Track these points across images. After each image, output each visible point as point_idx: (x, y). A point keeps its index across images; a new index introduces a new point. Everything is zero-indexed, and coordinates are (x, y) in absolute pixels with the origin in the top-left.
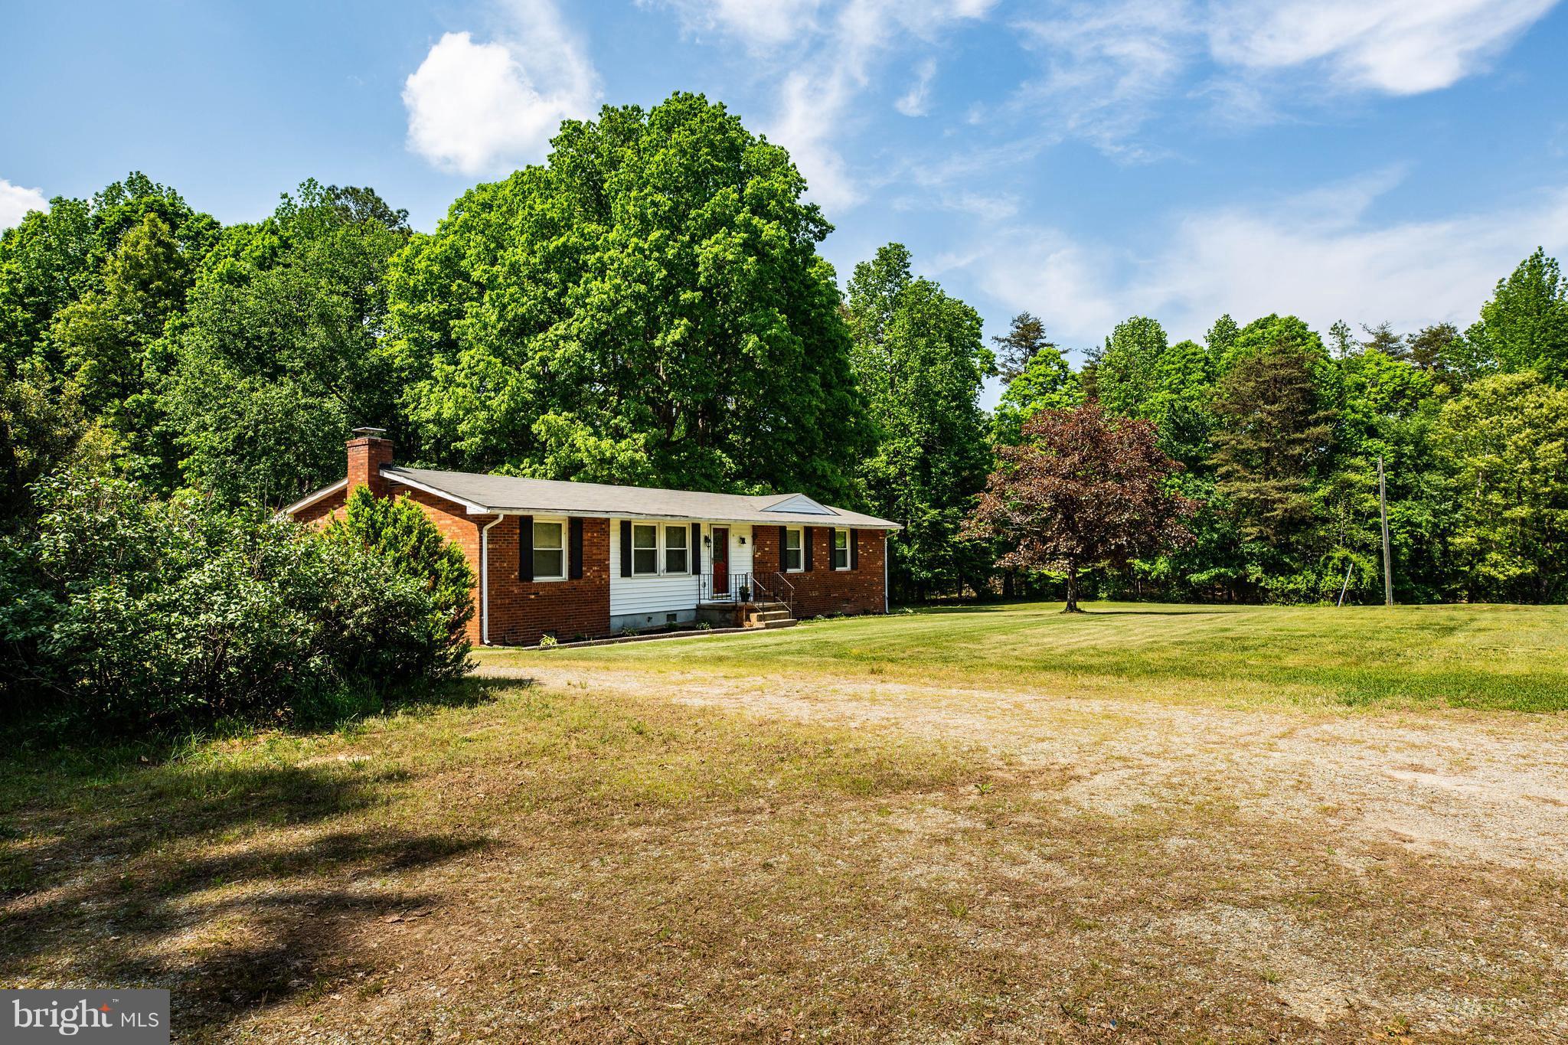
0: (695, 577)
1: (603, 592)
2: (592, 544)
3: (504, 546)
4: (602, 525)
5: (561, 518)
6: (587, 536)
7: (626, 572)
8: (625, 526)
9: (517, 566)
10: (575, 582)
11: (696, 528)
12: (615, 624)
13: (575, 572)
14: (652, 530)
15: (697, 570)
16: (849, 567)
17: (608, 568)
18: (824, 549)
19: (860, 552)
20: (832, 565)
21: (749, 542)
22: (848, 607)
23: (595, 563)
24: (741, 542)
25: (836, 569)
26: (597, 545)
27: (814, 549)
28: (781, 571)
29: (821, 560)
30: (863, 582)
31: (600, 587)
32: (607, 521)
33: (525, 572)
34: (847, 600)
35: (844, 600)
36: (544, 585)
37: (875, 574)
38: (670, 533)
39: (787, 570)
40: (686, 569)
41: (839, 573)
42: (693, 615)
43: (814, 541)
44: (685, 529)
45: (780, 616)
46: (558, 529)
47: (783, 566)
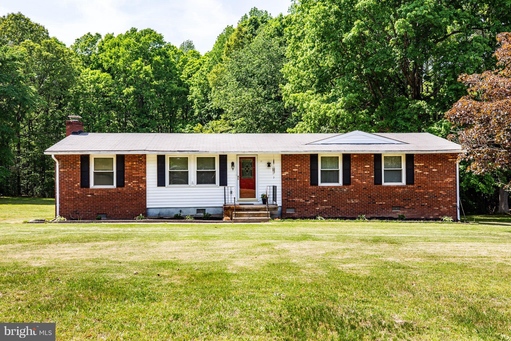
0: (222, 187)
1: (142, 194)
2: (132, 168)
3: (71, 170)
4: (141, 159)
5: (113, 155)
6: (128, 164)
7: (161, 183)
8: (161, 159)
9: (79, 180)
10: (120, 189)
11: (223, 158)
12: (151, 212)
13: (120, 184)
14: (185, 161)
15: (224, 182)
16: (404, 182)
17: (145, 182)
18: (366, 169)
19: (418, 171)
20: (378, 181)
21: (278, 166)
22: (400, 212)
23: (134, 178)
24: (269, 165)
25: (384, 184)
26: (136, 169)
27: (353, 169)
28: (312, 184)
29: (362, 178)
30: (422, 195)
31: (138, 193)
32: (144, 156)
33: (85, 183)
34: (400, 207)
35: (393, 207)
36: (97, 190)
37: (441, 189)
38: (200, 160)
39: (320, 184)
40: (214, 182)
41: (388, 187)
42: (221, 210)
43: (353, 164)
44: (214, 158)
45: (259, 215)
46: (108, 161)
47: (314, 182)
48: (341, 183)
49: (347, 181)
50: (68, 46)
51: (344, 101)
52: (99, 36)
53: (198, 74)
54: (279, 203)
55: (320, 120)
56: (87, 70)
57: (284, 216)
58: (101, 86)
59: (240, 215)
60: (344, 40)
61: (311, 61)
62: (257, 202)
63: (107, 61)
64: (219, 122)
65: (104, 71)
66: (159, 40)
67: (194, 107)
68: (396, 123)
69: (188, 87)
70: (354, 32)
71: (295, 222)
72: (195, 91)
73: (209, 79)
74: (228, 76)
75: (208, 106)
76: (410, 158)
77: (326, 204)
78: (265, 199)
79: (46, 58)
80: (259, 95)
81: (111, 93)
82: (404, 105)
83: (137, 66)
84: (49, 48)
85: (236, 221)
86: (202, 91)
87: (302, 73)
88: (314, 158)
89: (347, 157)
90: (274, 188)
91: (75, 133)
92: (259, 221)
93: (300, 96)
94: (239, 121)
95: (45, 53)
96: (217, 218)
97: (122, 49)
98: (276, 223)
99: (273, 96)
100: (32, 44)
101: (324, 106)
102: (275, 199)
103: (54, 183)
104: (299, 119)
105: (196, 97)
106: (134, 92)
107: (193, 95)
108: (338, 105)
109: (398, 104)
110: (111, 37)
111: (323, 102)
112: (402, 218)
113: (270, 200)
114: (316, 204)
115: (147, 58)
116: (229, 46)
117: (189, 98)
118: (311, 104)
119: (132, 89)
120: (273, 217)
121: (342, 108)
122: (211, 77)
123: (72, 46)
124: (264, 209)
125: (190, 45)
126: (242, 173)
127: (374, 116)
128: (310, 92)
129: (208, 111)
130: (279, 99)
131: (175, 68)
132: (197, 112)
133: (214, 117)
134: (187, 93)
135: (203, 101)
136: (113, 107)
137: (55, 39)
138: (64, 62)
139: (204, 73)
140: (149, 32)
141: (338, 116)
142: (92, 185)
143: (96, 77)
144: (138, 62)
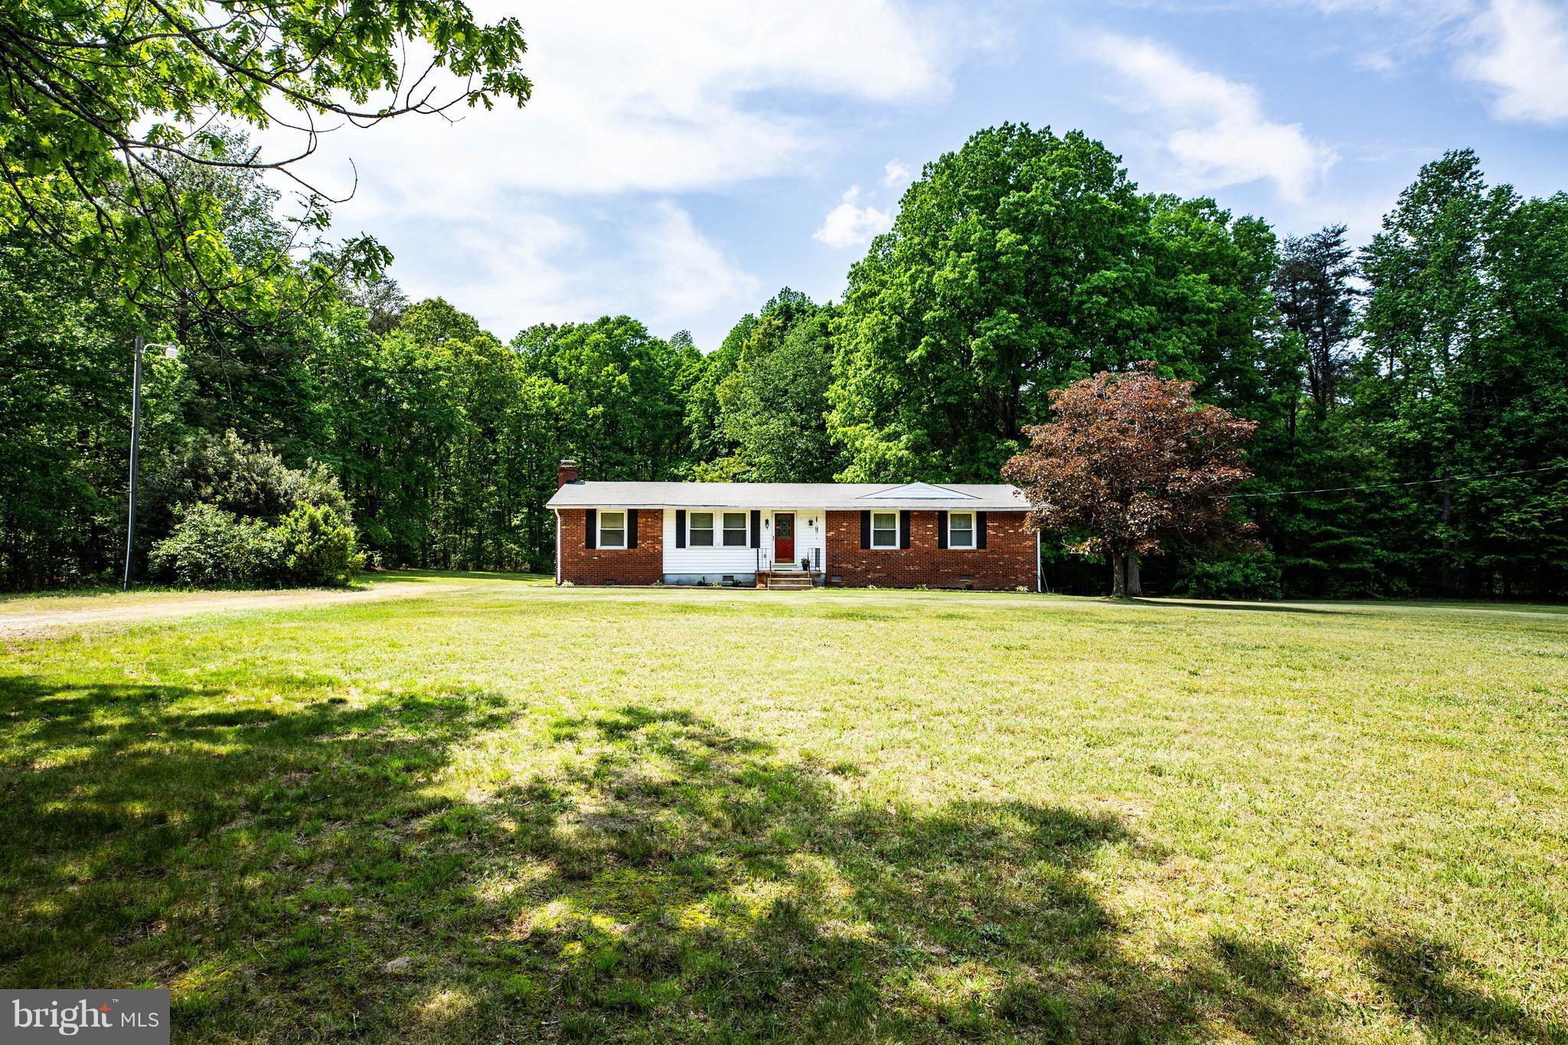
0: (755, 550)
1: (657, 558)
2: (646, 526)
3: (574, 527)
4: (657, 515)
5: (624, 510)
6: (641, 521)
7: (681, 544)
8: (681, 515)
9: (583, 540)
10: (631, 550)
11: (756, 515)
12: (667, 577)
13: (632, 543)
14: (709, 517)
15: (756, 543)
16: (974, 546)
17: (661, 542)
18: (930, 529)
19: (991, 532)
20: (943, 543)
21: (822, 524)
22: (969, 582)
23: (648, 538)
24: (811, 523)
25: (950, 547)
26: (651, 527)
27: (913, 529)
28: (863, 547)
29: (923, 540)
30: (996, 561)
31: (653, 555)
32: (661, 511)
33: (591, 543)
34: (968, 576)
35: (961, 576)
36: (605, 551)
37: (1019, 553)
38: (728, 518)
39: (873, 547)
40: (744, 544)
41: (954, 552)
42: (752, 577)
43: (912, 523)
44: (744, 515)
45: (799, 582)
46: (618, 517)
47: (865, 544)
48: (898, 546)
49: (905, 543)
50: (506, 343)
51: (909, 440)
52: (554, 327)
53: (698, 385)
54: (823, 569)
55: (877, 464)
56: (533, 379)
57: (828, 584)
58: (553, 404)
59: (777, 582)
60: (908, 361)
61: (866, 385)
62: (796, 567)
63: (565, 368)
64: (732, 460)
65: (557, 381)
66: (639, 332)
67: (693, 436)
68: (978, 468)
69: (683, 407)
70: (920, 351)
71: (841, 590)
72: (694, 413)
73: (718, 395)
74: (748, 394)
75: (715, 434)
76: (982, 517)
77: (880, 571)
78: (806, 564)
79: (477, 366)
80: (794, 423)
81: (568, 416)
82: (988, 445)
83: (609, 375)
84: (481, 348)
85: (772, 589)
86: (706, 412)
87: (855, 398)
88: (865, 515)
89: (906, 515)
90: (818, 551)
91: (569, 482)
92: (799, 589)
93: (851, 431)
94: (763, 459)
95: (476, 358)
96: (750, 585)
97: (587, 350)
98: (820, 592)
99: (813, 424)
100: (460, 344)
101: (883, 445)
102: (817, 564)
103: (553, 545)
104: (849, 462)
105: (697, 421)
106: (604, 414)
107: (692, 418)
108: (901, 445)
109: (980, 444)
110: (570, 331)
111: (882, 440)
112: (970, 588)
113: (813, 564)
114: (867, 571)
115: (622, 361)
116: (748, 347)
117: (686, 421)
118: (866, 443)
119: (601, 408)
120: (816, 584)
121: (907, 449)
122: (721, 393)
123: (512, 342)
124: (805, 576)
125: (685, 337)
126: (778, 533)
127: (949, 459)
128: (865, 425)
129: (713, 442)
130: (822, 427)
131: (661, 375)
132: (697, 444)
133: (725, 451)
134: (681, 414)
135: (707, 427)
136: (572, 435)
137: (489, 334)
138: (501, 369)
139: (709, 385)
140: (622, 321)
141: (901, 459)
142: (598, 546)
143: (546, 389)
144: (610, 368)
